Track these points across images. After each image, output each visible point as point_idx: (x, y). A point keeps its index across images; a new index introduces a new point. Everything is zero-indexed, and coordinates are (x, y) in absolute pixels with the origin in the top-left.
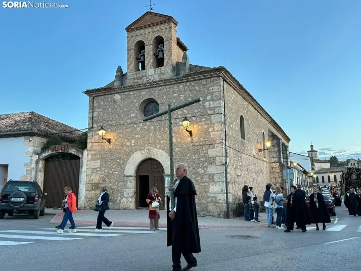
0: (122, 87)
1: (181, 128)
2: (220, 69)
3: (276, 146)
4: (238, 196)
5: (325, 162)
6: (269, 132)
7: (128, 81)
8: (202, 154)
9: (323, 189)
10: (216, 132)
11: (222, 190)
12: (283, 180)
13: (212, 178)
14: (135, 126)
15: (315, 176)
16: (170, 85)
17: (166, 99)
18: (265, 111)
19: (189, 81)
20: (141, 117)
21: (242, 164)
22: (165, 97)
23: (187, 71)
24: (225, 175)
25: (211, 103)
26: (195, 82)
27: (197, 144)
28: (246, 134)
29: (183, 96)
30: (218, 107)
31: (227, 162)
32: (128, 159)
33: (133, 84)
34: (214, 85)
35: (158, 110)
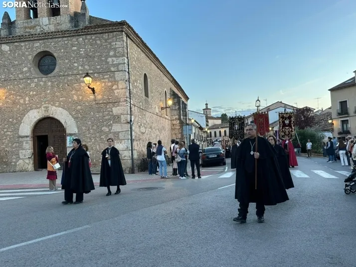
0: (11, 36)
1: (83, 84)
2: (123, 23)
3: (177, 104)
4: (142, 153)
5: (218, 118)
6: (171, 91)
7: (17, 30)
8: (106, 113)
9: (215, 143)
10: (120, 90)
11: (128, 147)
12: (182, 136)
13: (117, 136)
14: (29, 82)
15: (209, 131)
16: (68, 37)
17: (64, 52)
19: (90, 34)
20: (35, 72)
21: (146, 122)
22: (62, 50)
23: (87, 23)
24: (130, 133)
25: (114, 59)
26: (95, 35)
27: (101, 102)
28: (149, 92)
29: (84, 50)
30: (121, 64)
31: (132, 120)
32: (22, 119)
33: (24, 34)
34: (116, 40)
35: (55, 64)
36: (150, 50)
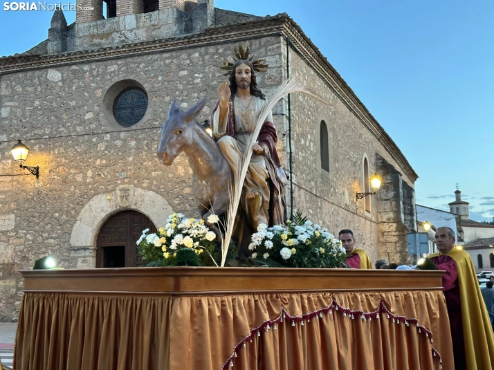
0: (66, 53)
2: (281, 20)
3: (392, 187)
5: (484, 225)
6: (377, 159)
7: (77, 41)
12: (403, 258)
14: (94, 140)
16: (172, 50)
17: (163, 81)
18: (370, 115)
19: (214, 44)
20: (107, 119)
21: (324, 223)
22: (160, 78)
23: (209, 22)
26: (224, 46)
28: (331, 160)
29: (201, 75)
32: (78, 213)
33: (90, 49)
34: (266, 53)
35: (144, 106)
36: (334, 72)
